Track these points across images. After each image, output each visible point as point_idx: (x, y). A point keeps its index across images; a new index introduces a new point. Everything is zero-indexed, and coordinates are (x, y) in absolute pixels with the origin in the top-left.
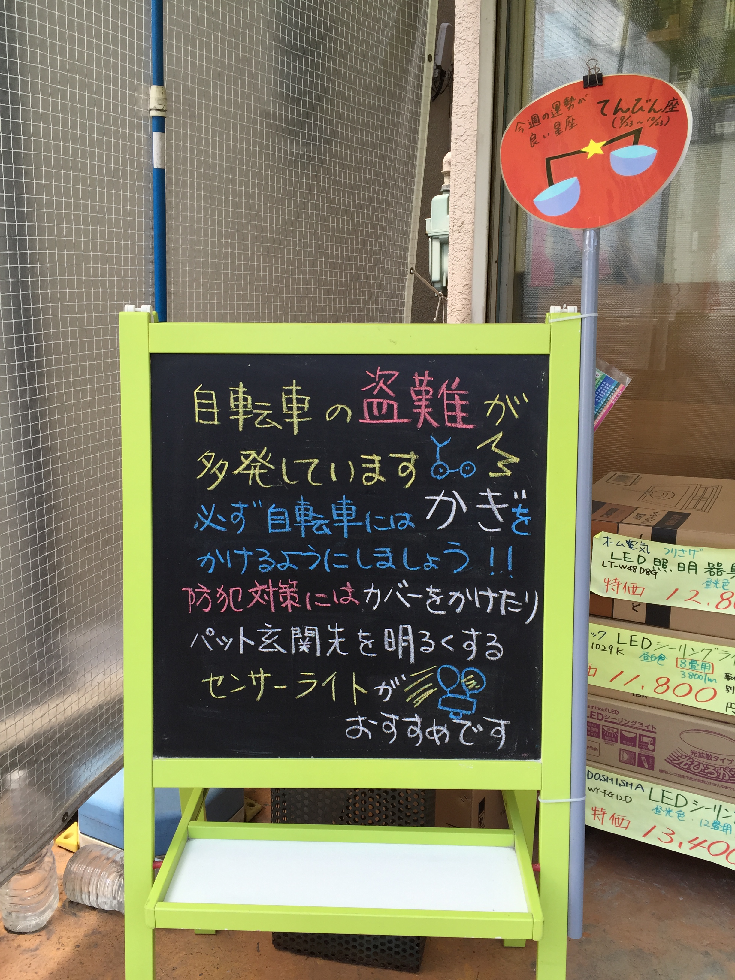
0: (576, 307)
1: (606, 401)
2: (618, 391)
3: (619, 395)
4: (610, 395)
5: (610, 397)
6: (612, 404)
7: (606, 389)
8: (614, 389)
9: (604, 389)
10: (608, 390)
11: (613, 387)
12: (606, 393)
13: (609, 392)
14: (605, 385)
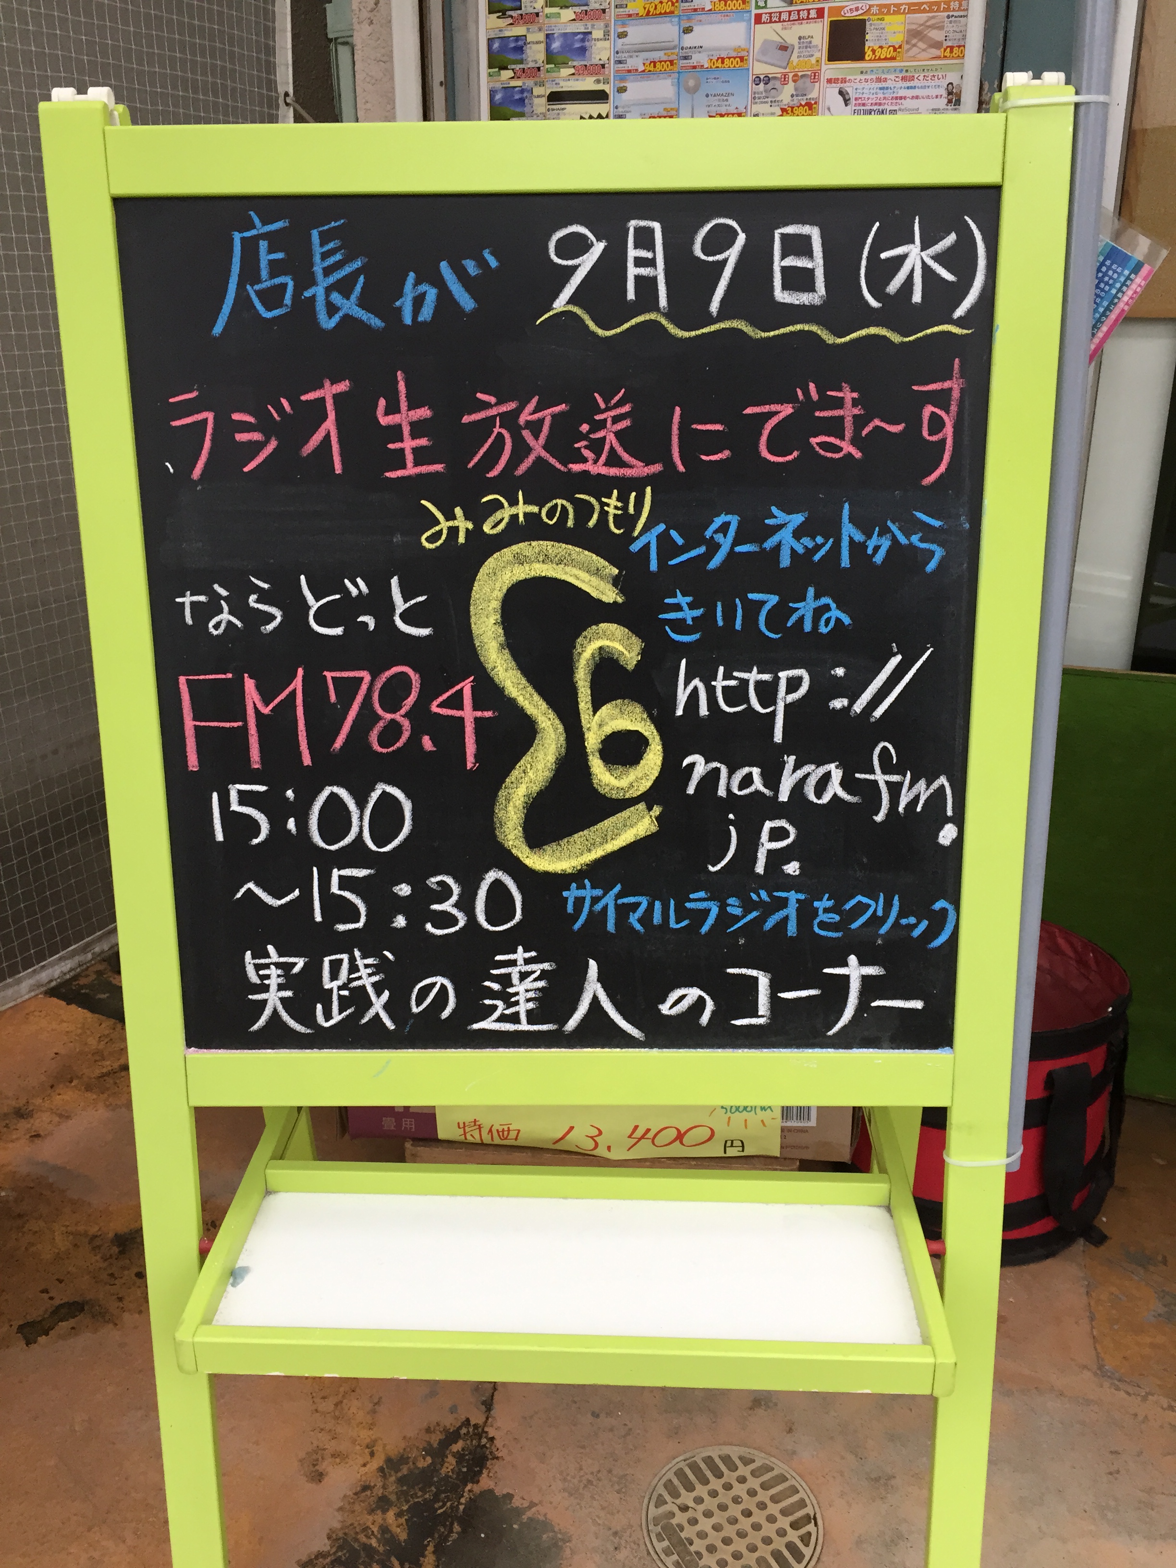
0: (1062, 76)
1: (1109, 306)
2: (1138, 280)
3: (1139, 289)
4: (1119, 290)
5: (1120, 295)
6: (1123, 310)
7: (1111, 278)
8: (1128, 278)
9: (1106, 279)
10: (1115, 281)
11: (1126, 272)
12: (1112, 286)
13: (1118, 285)
14: (1109, 268)
